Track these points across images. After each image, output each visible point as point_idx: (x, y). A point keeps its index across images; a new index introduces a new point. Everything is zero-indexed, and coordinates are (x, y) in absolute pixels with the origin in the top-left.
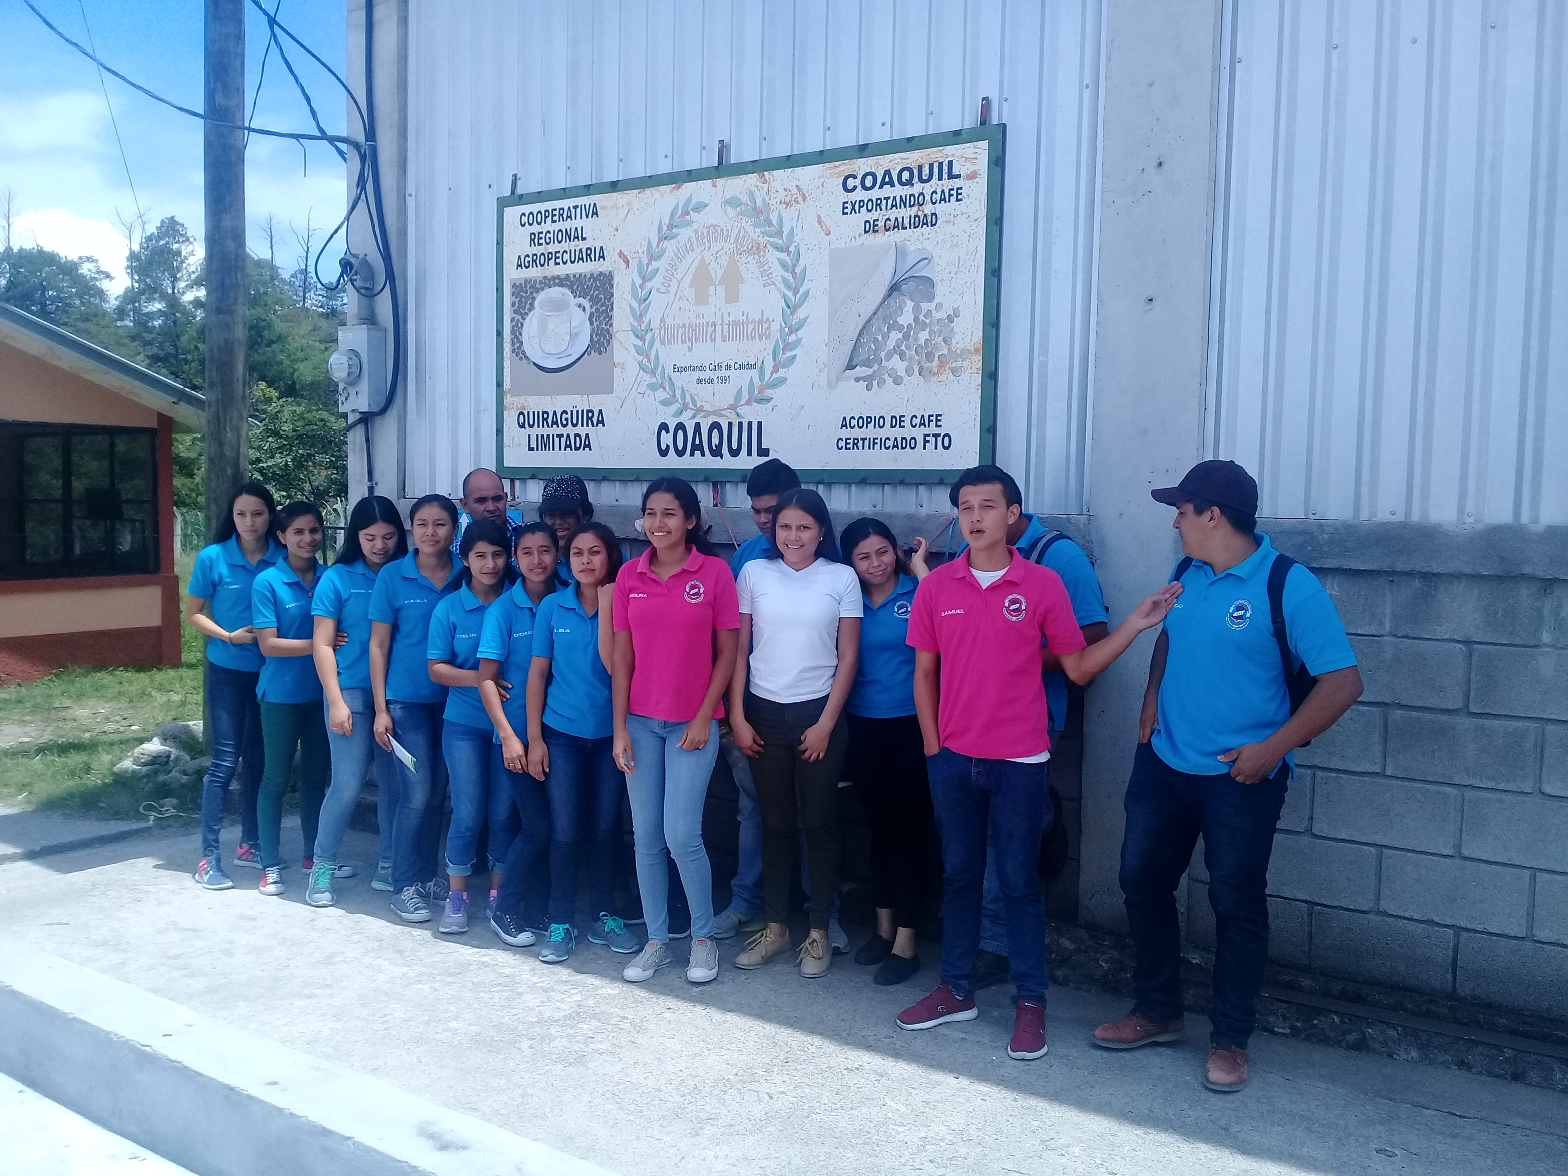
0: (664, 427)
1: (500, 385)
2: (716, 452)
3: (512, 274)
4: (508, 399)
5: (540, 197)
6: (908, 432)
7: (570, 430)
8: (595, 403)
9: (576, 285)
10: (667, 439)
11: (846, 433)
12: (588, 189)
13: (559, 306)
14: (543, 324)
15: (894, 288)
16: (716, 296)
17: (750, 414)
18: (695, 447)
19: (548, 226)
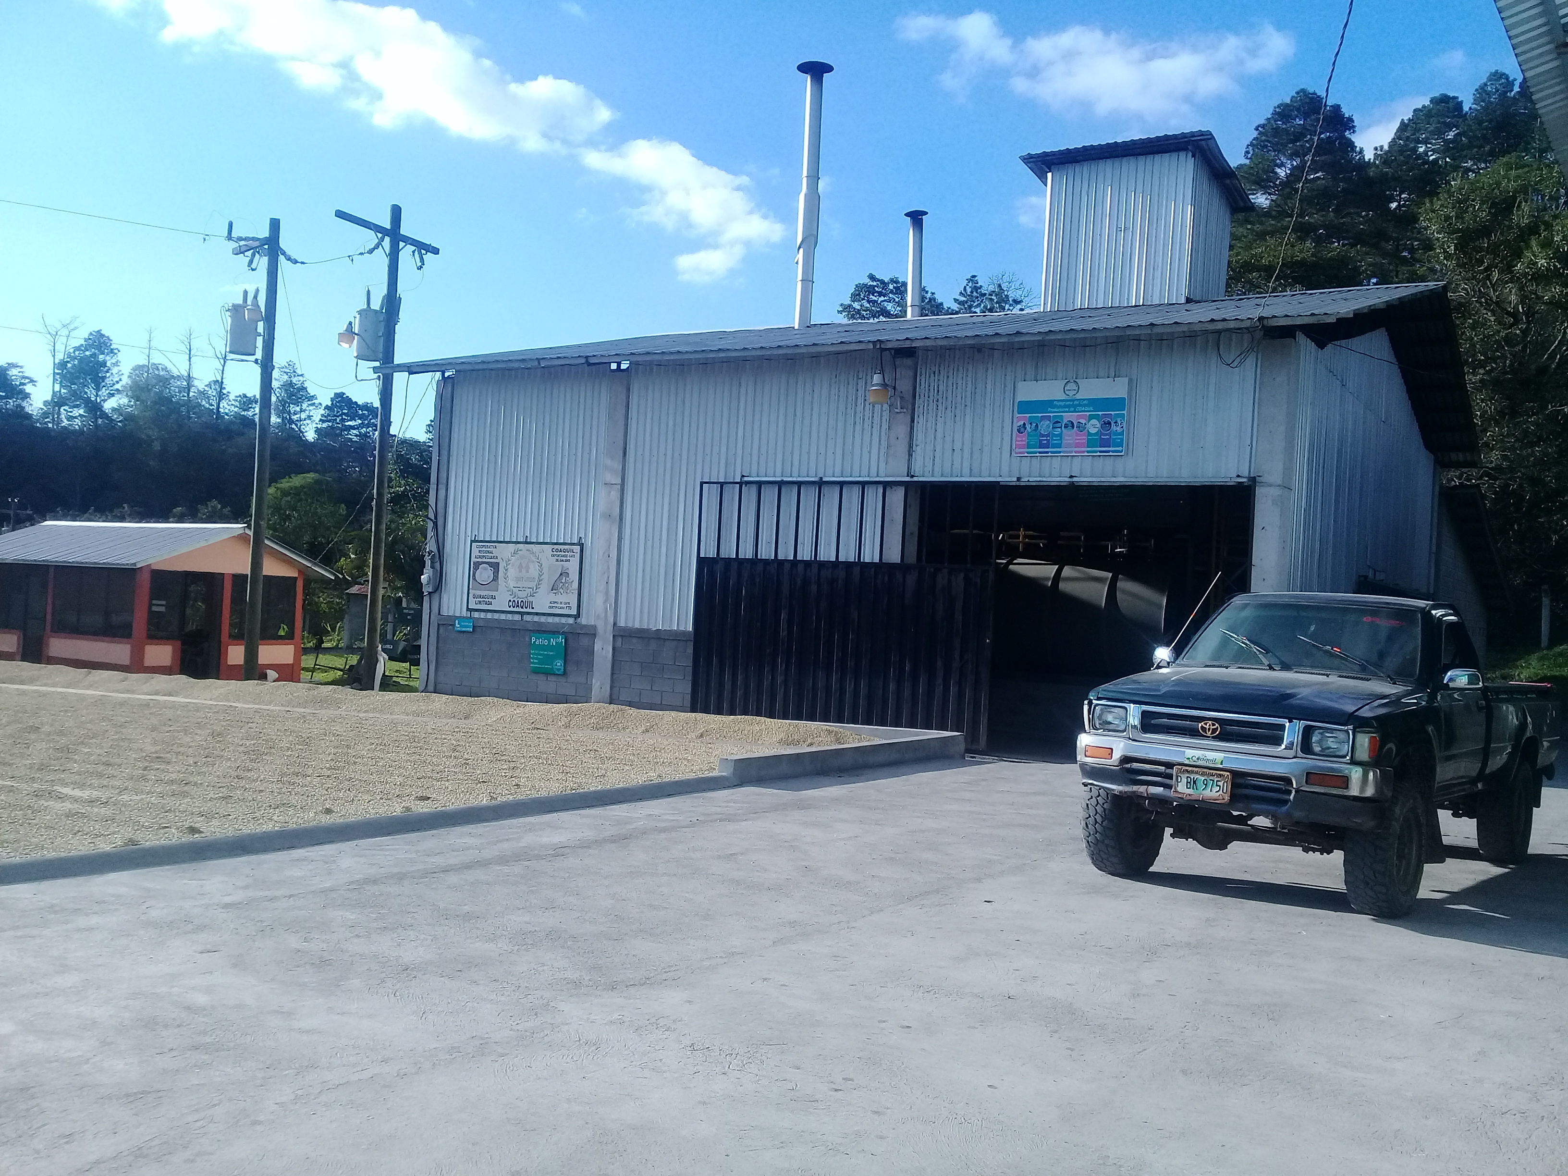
0: (510, 601)
1: (469, 587)
2: (522, 608)
3: (473, 559)
4: (470, 591)
5: (481, 542)
6: (563, 605)
7: (487, 600)
8: (494, 593)
9: (490, 564)
10: (511, 604)
11: (551, 605)
12: (494, 542)
13: (485, 569)
14: (481, 573)
15: (561, 574)
16: (524, 571)
17: (530, 599)
18: (518, 606)
19: (483, 549)
